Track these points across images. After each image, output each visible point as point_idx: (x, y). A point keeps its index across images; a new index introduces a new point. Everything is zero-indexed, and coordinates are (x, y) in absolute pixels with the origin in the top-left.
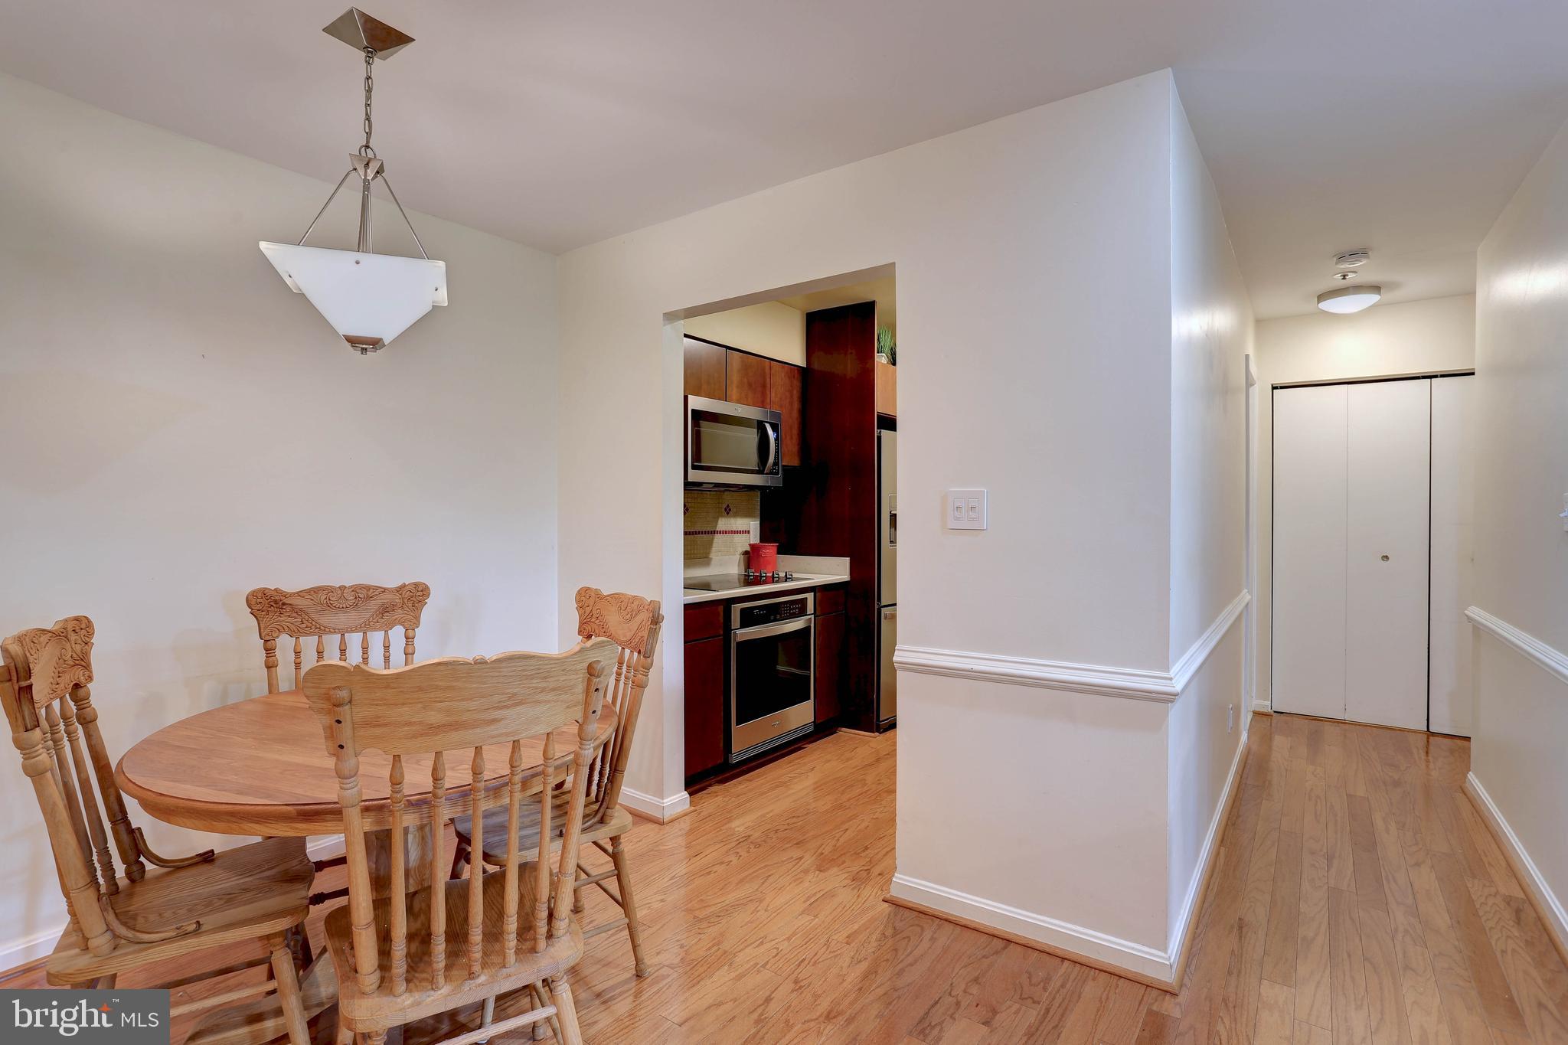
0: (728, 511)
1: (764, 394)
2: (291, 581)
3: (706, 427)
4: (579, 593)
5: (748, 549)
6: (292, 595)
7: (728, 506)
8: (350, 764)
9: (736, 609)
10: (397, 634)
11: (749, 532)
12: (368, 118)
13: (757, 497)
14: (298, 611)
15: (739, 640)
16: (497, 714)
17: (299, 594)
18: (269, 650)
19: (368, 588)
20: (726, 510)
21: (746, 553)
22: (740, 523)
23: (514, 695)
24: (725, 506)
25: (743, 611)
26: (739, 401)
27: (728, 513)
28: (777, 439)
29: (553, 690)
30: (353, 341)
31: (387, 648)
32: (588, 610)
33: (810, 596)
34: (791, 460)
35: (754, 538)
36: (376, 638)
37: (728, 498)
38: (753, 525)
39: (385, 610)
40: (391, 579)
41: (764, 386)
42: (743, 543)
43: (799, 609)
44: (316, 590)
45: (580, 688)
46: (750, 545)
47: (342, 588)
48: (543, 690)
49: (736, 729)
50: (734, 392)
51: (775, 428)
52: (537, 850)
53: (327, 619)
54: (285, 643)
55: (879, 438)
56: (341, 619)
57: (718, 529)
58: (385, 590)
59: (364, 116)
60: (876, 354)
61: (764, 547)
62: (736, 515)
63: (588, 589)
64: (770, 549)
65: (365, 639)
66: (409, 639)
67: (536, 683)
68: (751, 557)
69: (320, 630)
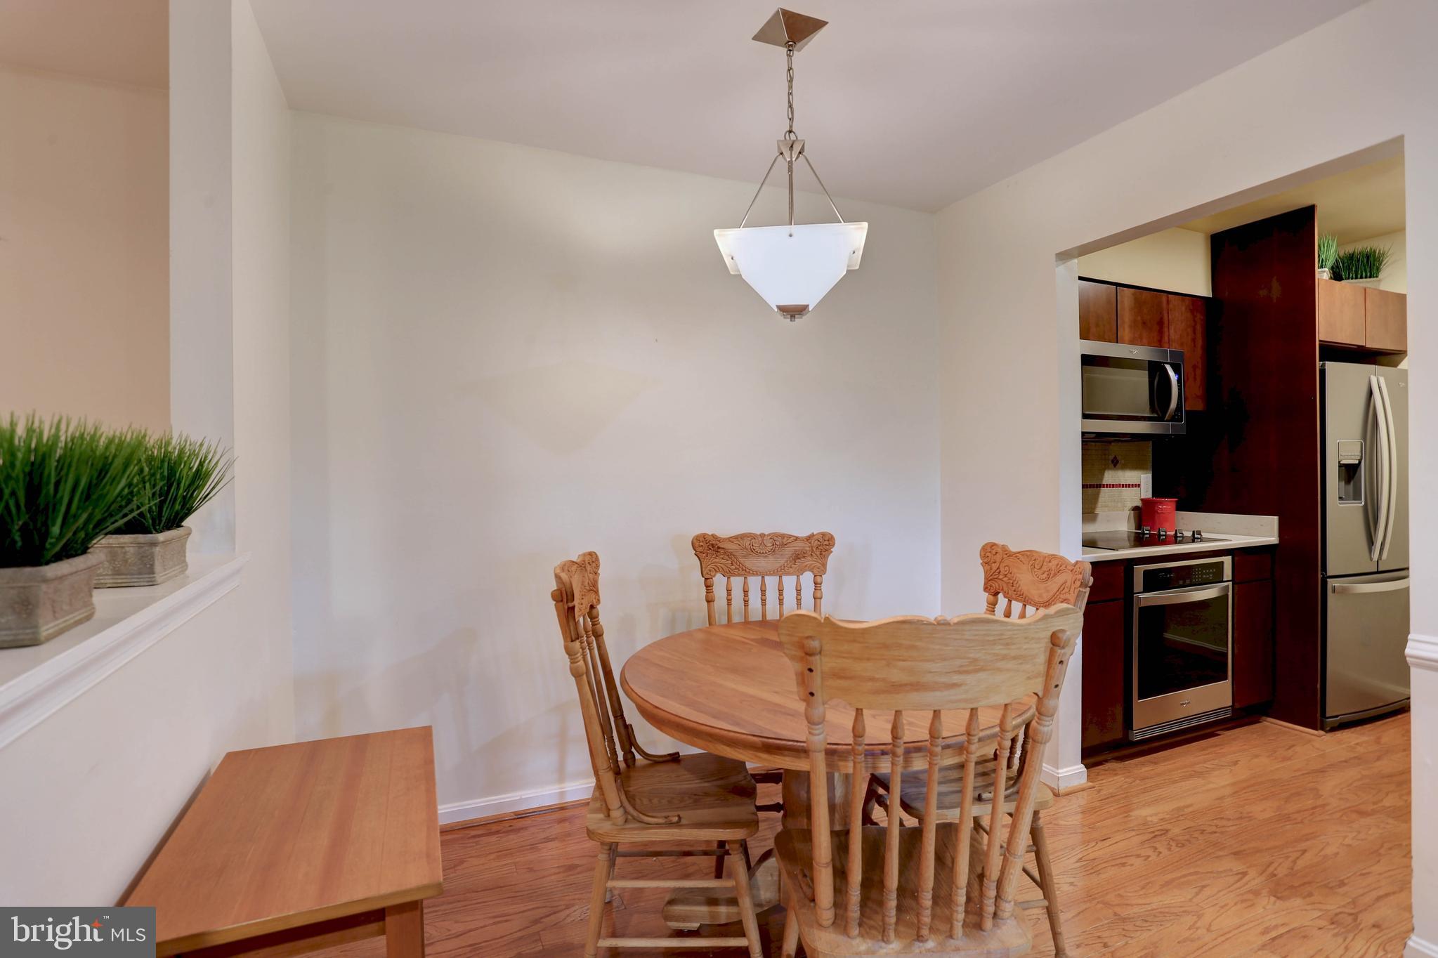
0: (1115, 464)
1: (1161, 332)
2: (724, 527)
3: (1100, 373)
4: (984, 549)
5: (1139, 504)
6: (724, 540)
7: (1115, 458)
8: (817, 712)
9: (1139, 570)
10: (807, 578)
11: (1139, 486)
12: (791, 106)
13: (1149, 447)
14: (729, 555)
15: (1142, 605)
16: (956, 678)
17: (730, 540)
18: (708, 587)
19: (783, 536)
20: (1113, 461)
21: (1136, 509)
22: (1129, 476)
23: (976, 660)
24: (1111, 457)
25: (1146, 573)
26: (1132, 342)
27: (1115, 466)
28: (1179, 381)
29: (1015, 658)
30: (784, 310)
31: (798, 591)
32: (995, 566)
33: (1227, 561)
34: (1199, 406)
35: (1146, 491)
36: (789, 582)
37: (1115, 449)
38: (1144, 479)
39: (797, 557)
40: (801, 528)
41: (1161, 323)
42: (1133, 498)
43: (1214, 574)
44: (742, 537)
45: (1042, 658)
46: (1142, 500)
47: (762, 535)
48: (1004, 658)
49: (1139, 705)
50: (1125, 332)
51: (1177, 370)
52: (957, 811)
53: (750, 563)
54: (719, 581)
55: (1323, 372)
56: (762, 563)
57: (1104, 482)
58: (797, 538)
59: (787, 105)
60: (1317, 270)
61: (1161, 503)
62: (1125, 467)
63: (993, 545)
64: (1167, 506)
65: (780, 583)
66: (817, 585)
67: (999, 649)
68: (1144, 514)
69: (746, 572)
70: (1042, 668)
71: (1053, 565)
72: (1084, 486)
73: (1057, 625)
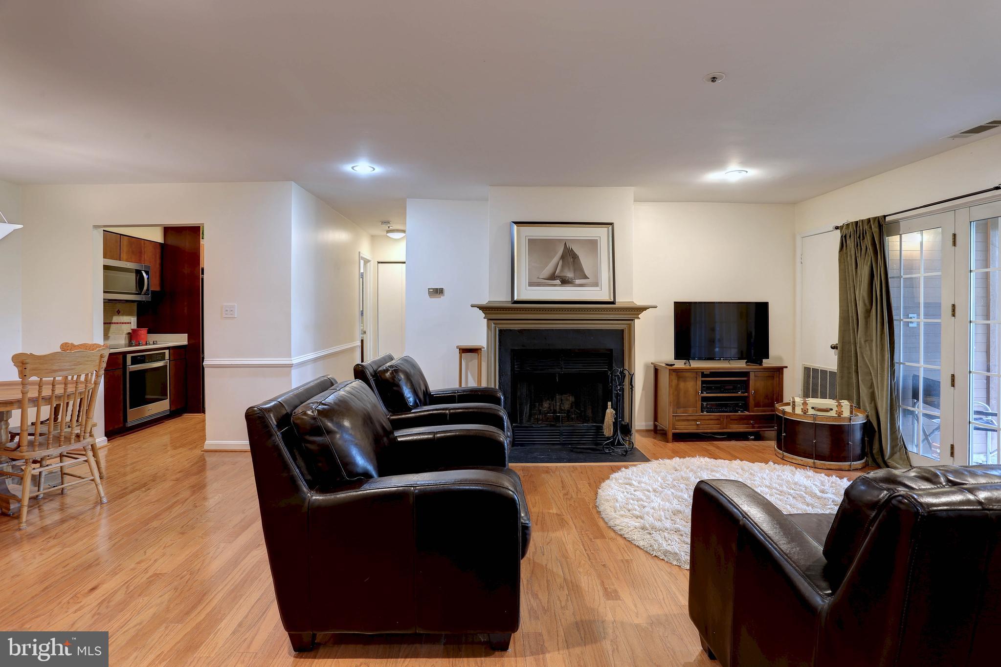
0: (118, 313)
1: (140, 256)
3: (112, 273)
5: (131, 331)
7: (119, 310)
9: (129, 357)
11: (130, 323)
13: (135, 306)
15: (131, 370)
16: (73, 367)
20: (117, 312)
21: (129, 333)
22: (125, 319)
23: (79, 362)
24: (117, 310)
25: (132, 357)
26: (127, 261)
27: (118, 314)
28: (148, 278)
29: (90, 361)
33: (167, 352)
34: (158, 289)
35: (134, 325)
37: (119, 306)
38: (133, 320)
41: (141, 253)
42: (127, 329)
43: (162, 357)
45: (98, 361)
46: (132, 329)
48: (87, 361)
49: (129, 411)
50: (124, 256)
51: (147, 273)
55: (202, 279)
57: (115, 321)
60: (201, 240)
61: (140, 330)
62: (123, 315)
63: (67, 343)
64: (143, 331)
67: (86, 359)
68: (132, 337)
70: (98, 364)
71: (95, 346)
72: (104, 323)
73: (102, 352)
